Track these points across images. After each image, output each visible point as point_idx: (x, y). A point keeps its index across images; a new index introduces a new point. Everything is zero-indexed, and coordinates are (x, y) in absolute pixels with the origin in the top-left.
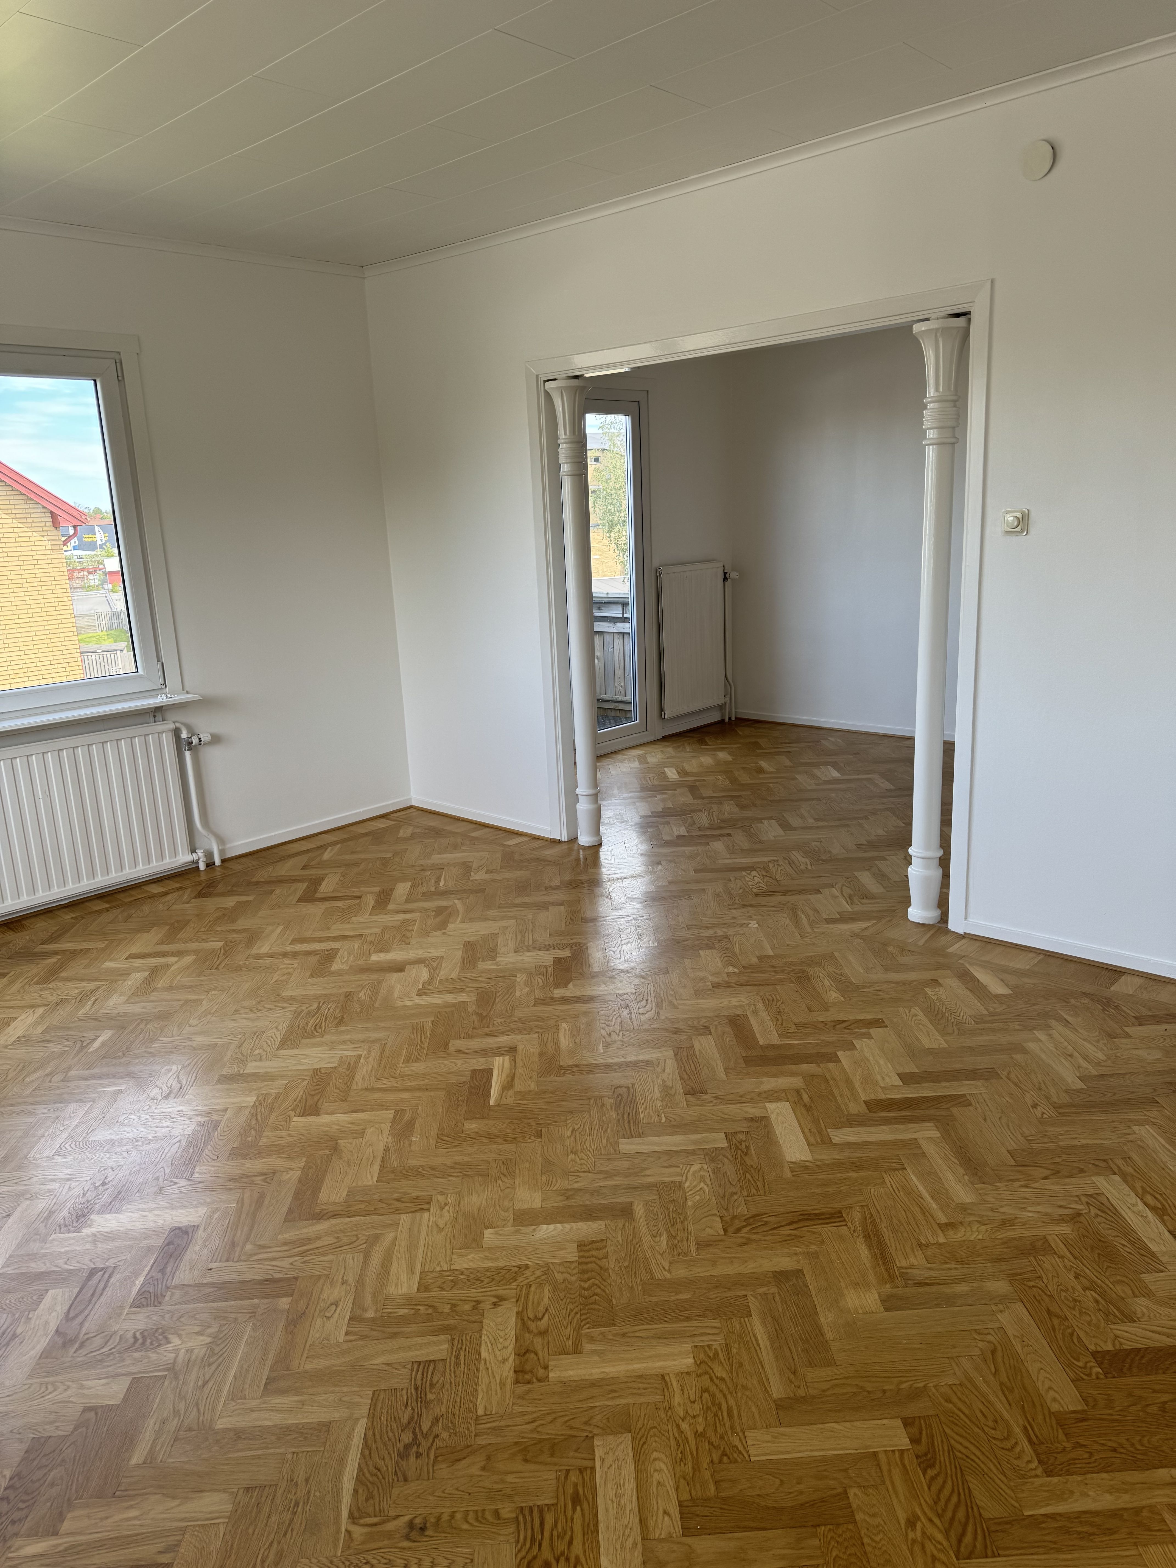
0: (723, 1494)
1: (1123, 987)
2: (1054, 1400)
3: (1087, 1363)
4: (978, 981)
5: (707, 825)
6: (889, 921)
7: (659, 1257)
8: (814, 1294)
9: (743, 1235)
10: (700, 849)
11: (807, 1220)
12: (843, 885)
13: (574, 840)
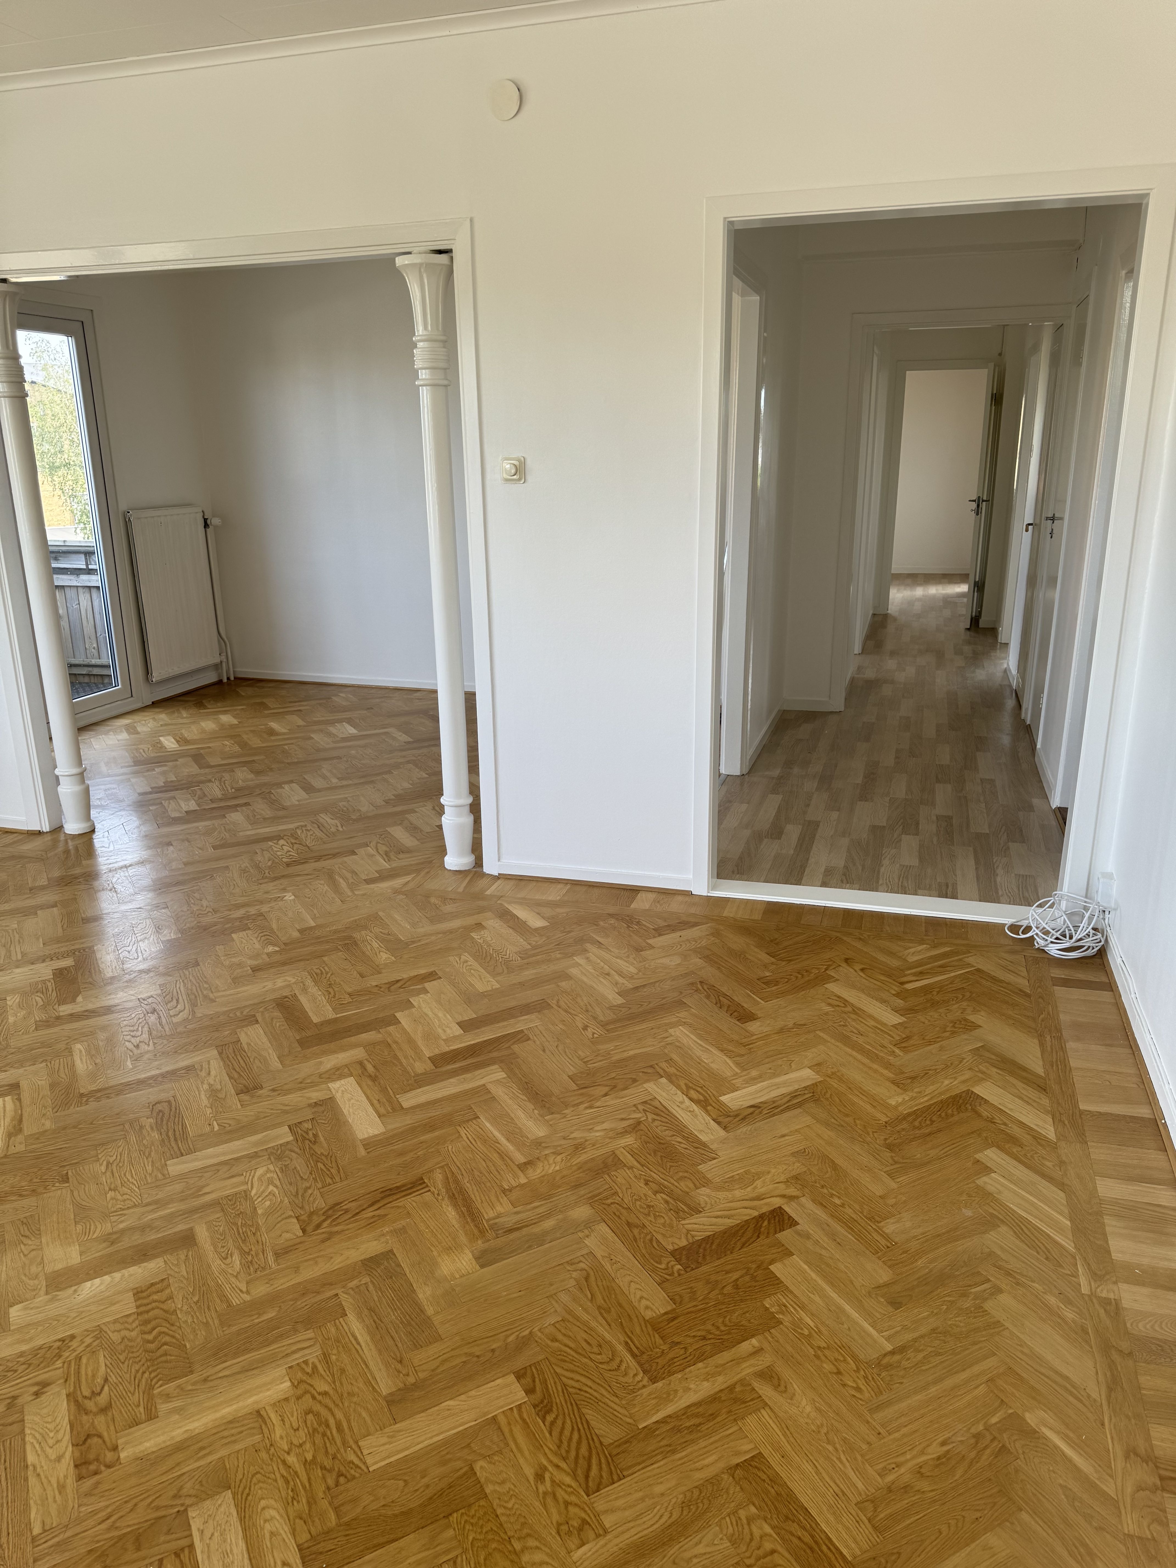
0: (346, 1519)
1: (641, 903)
2: (647, 1308)
3: (668, 1263)
4: (518, 918)
5: (220, 796)
6: (428, 872)
7: (233, 1280)
8: (408, 1273)
9: (324, 1230)
10: (216, 822)
11: (389, 1195)
12: (378, 843)
13: (58, 829)
